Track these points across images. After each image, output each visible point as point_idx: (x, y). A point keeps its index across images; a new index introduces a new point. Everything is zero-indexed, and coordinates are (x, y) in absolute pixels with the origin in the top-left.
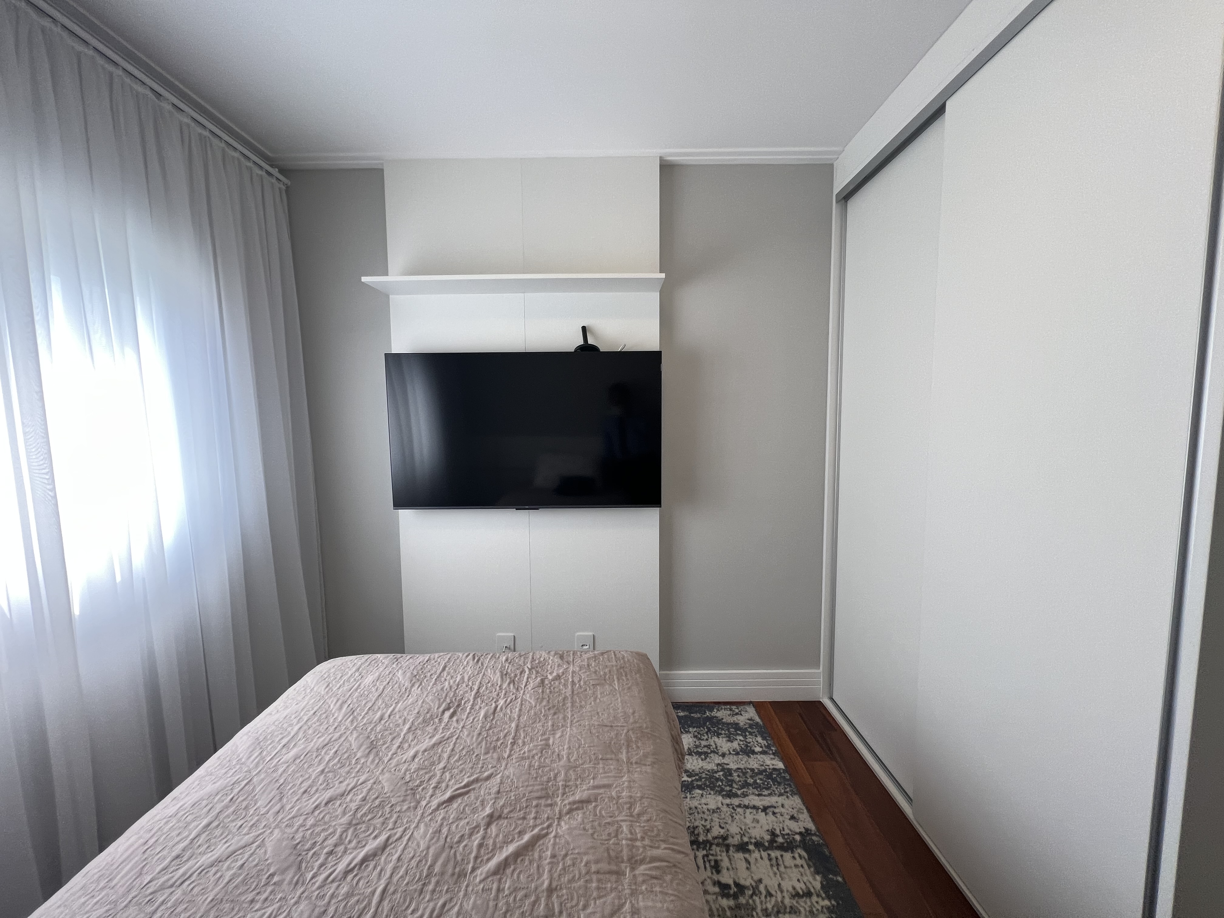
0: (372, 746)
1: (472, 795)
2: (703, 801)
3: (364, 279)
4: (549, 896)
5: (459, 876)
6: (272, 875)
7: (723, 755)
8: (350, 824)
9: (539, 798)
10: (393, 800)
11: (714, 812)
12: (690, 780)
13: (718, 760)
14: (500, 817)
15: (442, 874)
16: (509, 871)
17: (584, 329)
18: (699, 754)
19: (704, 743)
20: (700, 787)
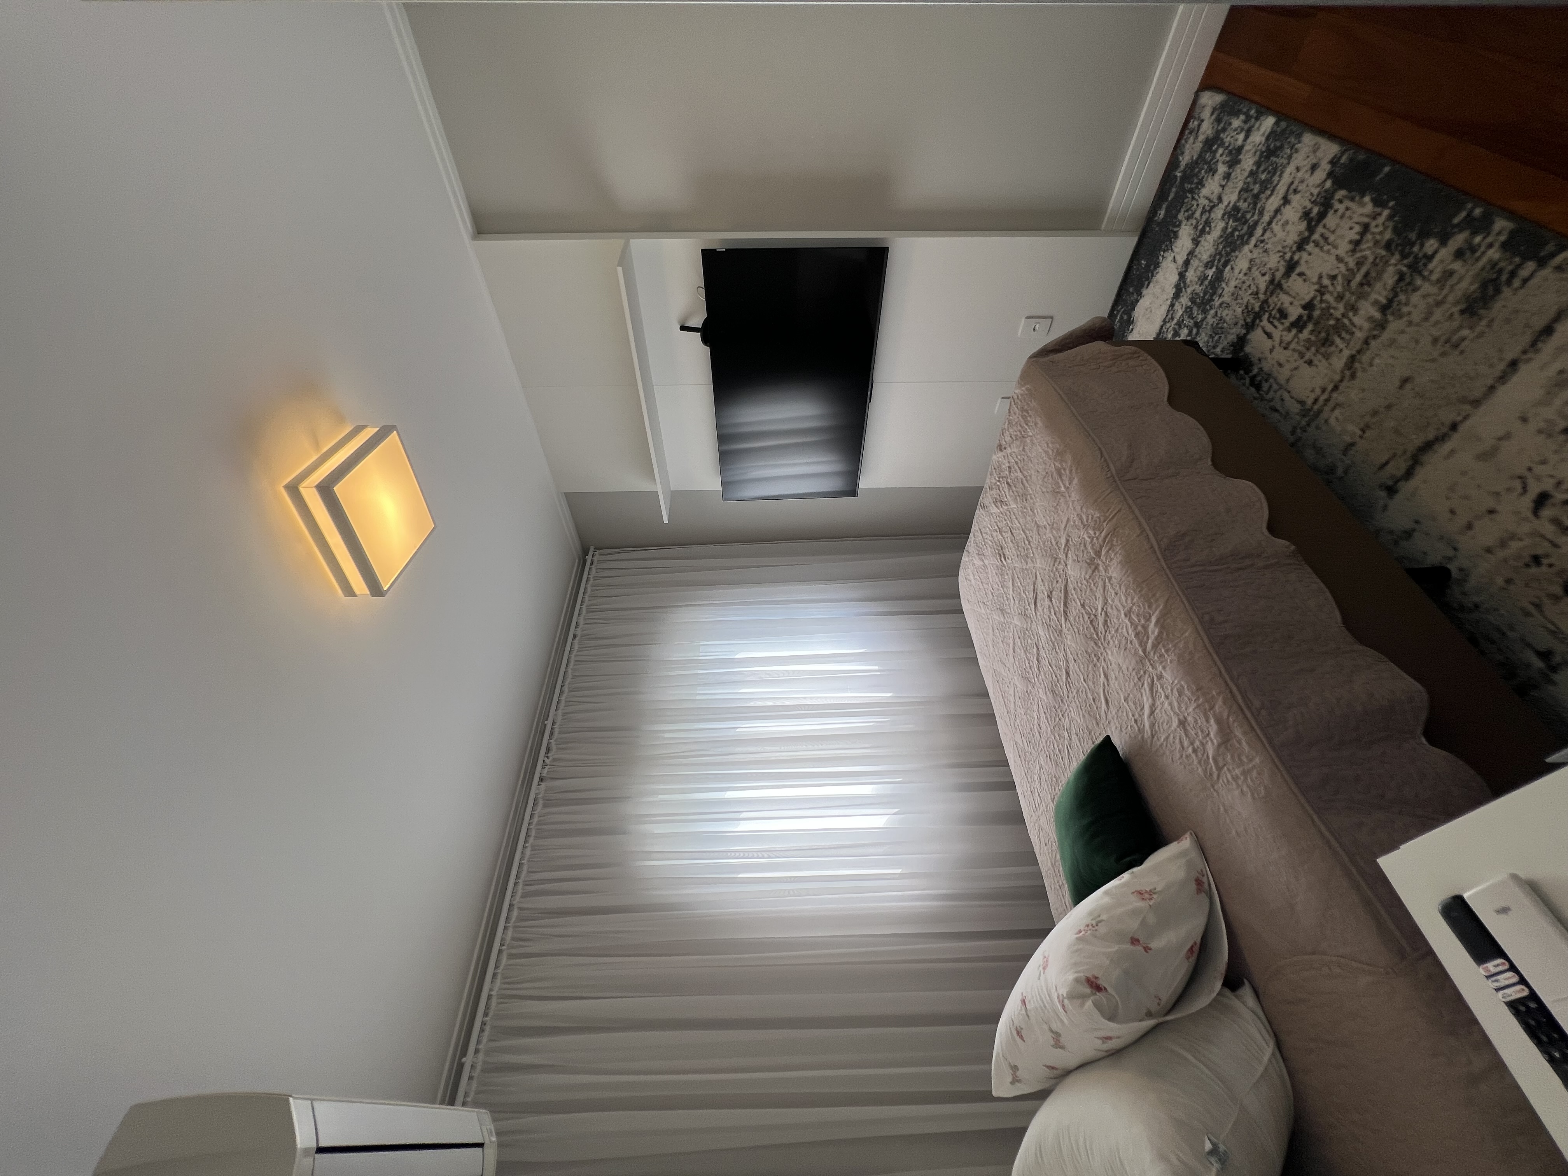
0: (1002, 610)
1: (1038, 593)
2: (1237, 271)
3: (666, 521)
4: (1085, 609)
5: (1060, 634)
6: (1027, 691)
7: (1220, 199)
8: (1025, 652)
9: (1054, 565)
10: (1025, 627)
11: (1250, 269)
12: (1214, 269)
13: (1218, 213)
14: (1051, 592)
15: (1056, 638)
16: (1069, 614)
17: (683, 328)
18: (1203, 232)
19: (1197, 215)
20: (1225, 264)
